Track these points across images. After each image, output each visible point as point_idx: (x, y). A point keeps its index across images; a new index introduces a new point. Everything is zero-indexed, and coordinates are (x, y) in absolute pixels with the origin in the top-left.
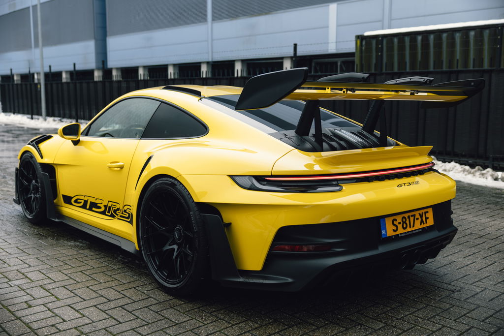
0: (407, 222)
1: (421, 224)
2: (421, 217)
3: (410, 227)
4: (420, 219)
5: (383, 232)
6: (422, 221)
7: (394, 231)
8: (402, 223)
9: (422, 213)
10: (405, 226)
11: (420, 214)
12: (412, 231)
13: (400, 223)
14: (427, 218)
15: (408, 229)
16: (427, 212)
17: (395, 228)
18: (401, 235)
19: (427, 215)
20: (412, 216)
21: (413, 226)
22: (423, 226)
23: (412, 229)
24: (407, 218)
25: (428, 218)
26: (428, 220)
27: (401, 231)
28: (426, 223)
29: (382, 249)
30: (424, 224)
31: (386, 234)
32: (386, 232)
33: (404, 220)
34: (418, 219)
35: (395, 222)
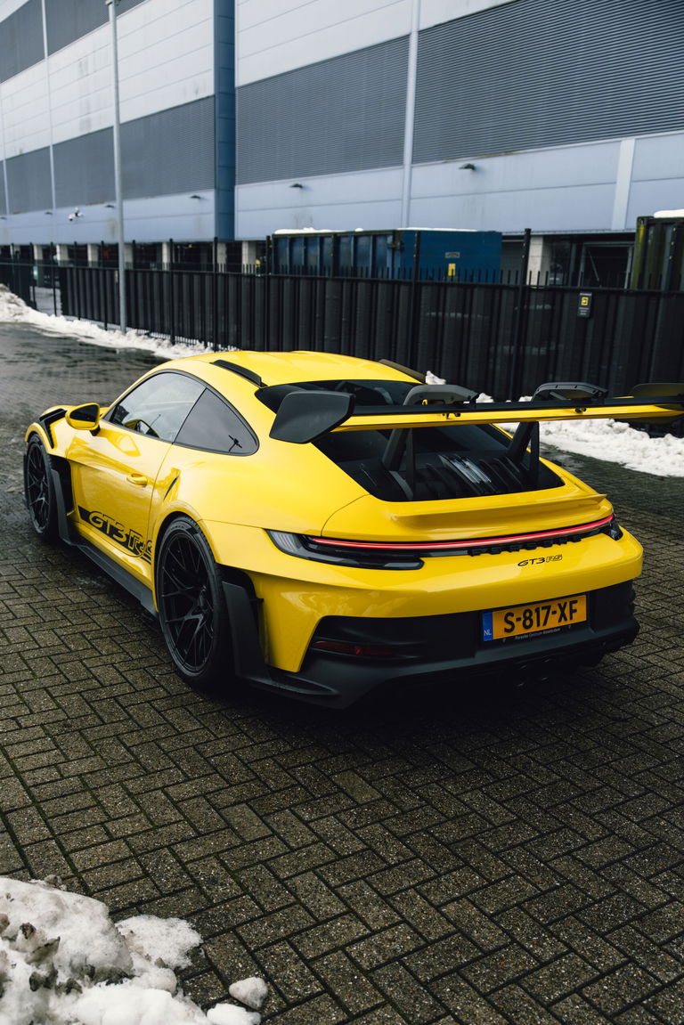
0: (534, 617)
1: (560, 621)
2: (562, 610)
3: (538, 625)
4: (559, 612)
5: (487, 633)
6: (563, 615)
7: (506, 630)
8: (523, 619)
9: (566, 604)
10: (528, 623)
11: (560, 605)
12: (542, 631)
13: (518, 619)
14: (572, 611)
15: (534, 628)
16: (576, 602)
17: (509, 627)
18: (519, 638)
19: (574, 606)
20: (543, 608)
21: (545, 624)
22: (563, 623)
23: (541, 628)
24: (534, 612)
25: (575, 611)
26: (574, 615)
27: (519, 630)
28: (571, 618)
29: (481, 658)
30: (566, 619)
31: (492, 636)
32: (491, 632)
33: (528, 615)
34: (554, 612)
35: (510, 618)
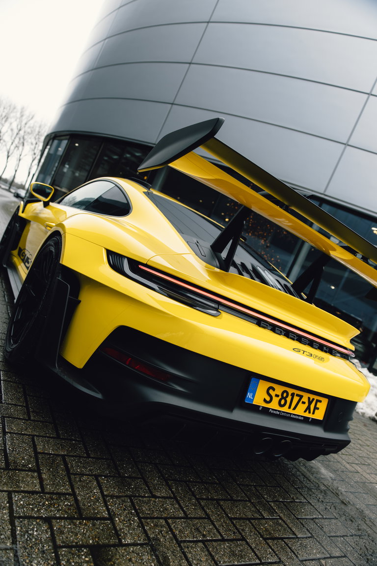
0: (289, 399)
1: (305, 411)
2: (310, 403)
3: (290, 407)
4: (307, 405)
5: (249, 395)
6: (308, 408)
7: (265, 400)
8: (280, 397)
9: (313, 399)
10: (283, 402)
11: (309, 398)
12: (291, 414)
13: (277, 396)
14: (316, 408)
15: (285, 409)
16: (320, 401)
17: (268, 399)
18: (272, 412)
19: (319, 405)
20: (297, 395)
21: (294, 409)
22: (307, 415)
23: (291, 411)
24: (290, 394)
25: (318, 409)
26: (316, 411)
27: (274, 405)
28: (313, 413)
29: (238, 415)
30: (310, 412)
31: (253, 399)
32: (253, 396)
33: (285, 395)
34: (304, 403)
35: (271, 391)
